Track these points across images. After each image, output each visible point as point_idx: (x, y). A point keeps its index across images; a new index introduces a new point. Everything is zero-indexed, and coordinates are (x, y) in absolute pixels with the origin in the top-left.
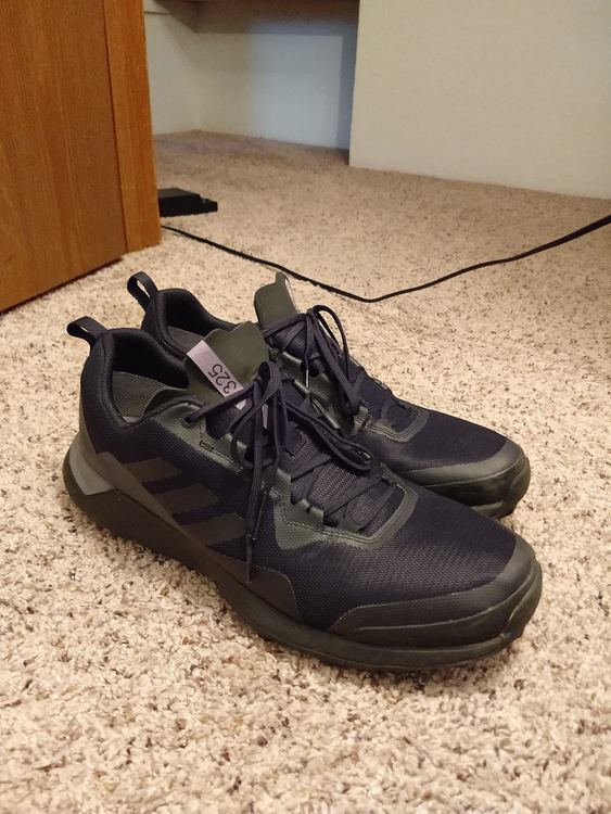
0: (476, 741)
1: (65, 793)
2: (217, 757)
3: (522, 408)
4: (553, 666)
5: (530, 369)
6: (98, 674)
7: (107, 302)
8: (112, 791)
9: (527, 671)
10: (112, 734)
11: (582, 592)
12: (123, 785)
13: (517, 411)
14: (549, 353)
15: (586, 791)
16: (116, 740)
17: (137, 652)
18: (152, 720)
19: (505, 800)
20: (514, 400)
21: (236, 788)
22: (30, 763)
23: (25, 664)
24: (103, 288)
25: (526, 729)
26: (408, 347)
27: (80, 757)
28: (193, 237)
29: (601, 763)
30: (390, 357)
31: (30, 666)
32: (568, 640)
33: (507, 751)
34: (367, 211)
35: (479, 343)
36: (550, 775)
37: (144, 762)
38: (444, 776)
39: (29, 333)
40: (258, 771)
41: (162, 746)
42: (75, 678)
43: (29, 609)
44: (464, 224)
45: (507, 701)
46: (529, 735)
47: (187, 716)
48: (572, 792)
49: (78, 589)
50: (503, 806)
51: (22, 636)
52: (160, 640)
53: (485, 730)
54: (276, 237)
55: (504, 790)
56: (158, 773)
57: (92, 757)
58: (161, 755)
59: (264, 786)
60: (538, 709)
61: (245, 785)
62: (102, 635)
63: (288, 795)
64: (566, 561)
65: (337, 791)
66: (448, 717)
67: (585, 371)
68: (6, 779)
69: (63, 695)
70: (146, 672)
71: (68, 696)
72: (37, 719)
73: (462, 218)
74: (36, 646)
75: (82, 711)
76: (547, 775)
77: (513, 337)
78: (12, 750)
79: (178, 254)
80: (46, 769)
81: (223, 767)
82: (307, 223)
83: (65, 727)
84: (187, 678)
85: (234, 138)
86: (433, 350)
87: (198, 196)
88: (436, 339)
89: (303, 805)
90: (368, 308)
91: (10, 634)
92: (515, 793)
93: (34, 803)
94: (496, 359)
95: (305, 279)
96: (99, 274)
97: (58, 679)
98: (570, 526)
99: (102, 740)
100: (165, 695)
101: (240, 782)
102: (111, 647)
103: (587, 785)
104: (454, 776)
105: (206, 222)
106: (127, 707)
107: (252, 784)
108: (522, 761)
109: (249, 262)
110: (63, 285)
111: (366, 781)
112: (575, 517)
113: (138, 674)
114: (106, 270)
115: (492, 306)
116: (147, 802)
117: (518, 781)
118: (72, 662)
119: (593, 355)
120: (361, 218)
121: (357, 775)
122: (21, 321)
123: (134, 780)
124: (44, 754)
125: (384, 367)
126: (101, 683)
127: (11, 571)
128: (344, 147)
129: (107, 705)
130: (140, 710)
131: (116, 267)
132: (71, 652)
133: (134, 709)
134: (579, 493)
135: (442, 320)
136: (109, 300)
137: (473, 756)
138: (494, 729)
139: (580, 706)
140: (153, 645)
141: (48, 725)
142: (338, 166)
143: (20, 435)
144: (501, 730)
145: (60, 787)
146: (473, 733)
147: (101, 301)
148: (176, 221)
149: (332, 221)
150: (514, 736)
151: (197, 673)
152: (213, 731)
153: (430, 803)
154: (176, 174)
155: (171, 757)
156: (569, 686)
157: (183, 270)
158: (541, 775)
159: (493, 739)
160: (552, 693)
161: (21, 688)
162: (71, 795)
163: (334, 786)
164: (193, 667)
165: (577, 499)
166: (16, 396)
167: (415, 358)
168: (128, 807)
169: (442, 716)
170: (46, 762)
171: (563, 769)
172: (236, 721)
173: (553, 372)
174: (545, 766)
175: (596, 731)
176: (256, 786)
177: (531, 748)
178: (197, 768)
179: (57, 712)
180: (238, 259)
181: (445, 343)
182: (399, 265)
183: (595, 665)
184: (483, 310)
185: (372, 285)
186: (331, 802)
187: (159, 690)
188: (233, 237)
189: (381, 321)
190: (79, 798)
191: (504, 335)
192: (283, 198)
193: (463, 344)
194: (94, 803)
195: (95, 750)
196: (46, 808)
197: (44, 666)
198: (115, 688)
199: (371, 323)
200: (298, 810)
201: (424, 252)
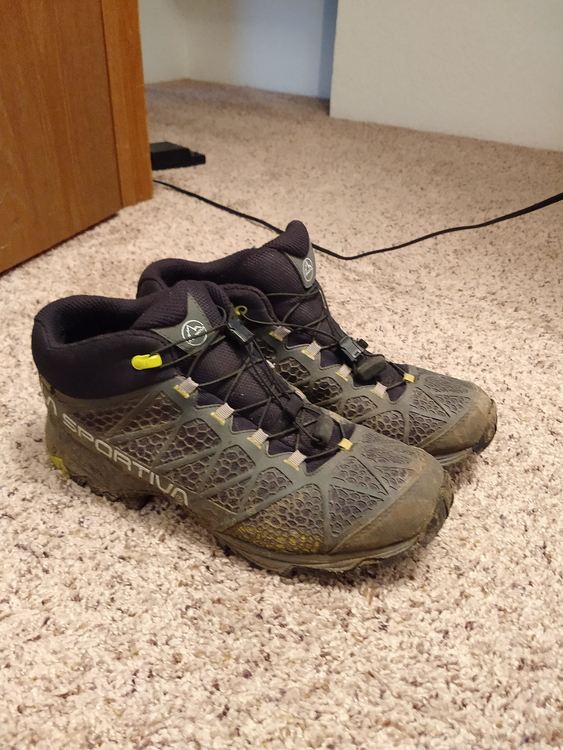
0: (430, 675)
1: (80, 717)
2: (209, 687)
3: (483, 366)
4: (500, 610)
5: (493, 327)
6: (106, 612)
7: (105, 259)
8: (120, 716)
9: (476, 613)
10: (119, 666)
11: (528, 543)
12: (129, 711)
13: (479, 369)
14: (510, 311)
15: (523, 720)
16: (122, 672)
17: (139, 593)
18: (152, 653)
19: (453, 728)
20: (476, 359)
21: (225, 714)
22: (50, 691)
23: (43, 603)
24: (100, 244)
25: (474, 665)
26: (381, 304)
27: (92, 685)
28: (183, 192)
29: (536, 696)
30: (365, 314)
31: (48, 605)
32: (514, 586)
33: (456, 684)
34: (347, 164)
35: (446, 301)
36: (493, 707)
37: (147, 691)
38: (402, 706)
39: (36, 289)
40: (243, 699)
41: (162, 677)
42: (87, 616)
43: (44, 553)
44: (437, 178)
45: (458, 641)
46: (476, 671)
47: (183, 651)
48: (510, 721)
49: (87, 535)
50: (451, 732)
51: (40, 578)
52: (159, 583)
53: (439, 666)
54: (260, 191)
55: (453, 719)
56: (158, 700)
57: (102, 686)
58: (162, 685)
59: (248, 712)
60: (485, 649)
61: (232, 712)
62: (108, 578)
63: (269, 720)
64: (516, 513)
65: (310, 718)
66: (406, 654)
67: (542, 330)
68: (31, 704)
69: (77, 630)
70: (147, 611)
71: (81, 632)
72: (55, 652)
73: (435, 171)
74: (51, 587)
75: (93, 645)
76: (489, 706)
77: (478, 295)
78: (35, 679)
79: (169, 210)
80: (64, 696)
81: (213, 697)
82: (290, 176)
83: (78, 660)
84: (182, 617)
85: (222, 87)
86: (403, 308)
87: (188, 150)
88: (407, 297)
89: (281, 730)
90: (345, 265)
91: (29, 576)
92: (462, 721)
93: (55, 724)
94: (462, 316)
96: (97, 229)
97: (72, 617)
98: (520, 480)
99: (110, 671)
100: (163, 632)
101: (228, 709)
102: (116, 588)
103: (524, 715)
104: (411, 705)
105: (195, 176)
106: (132, 643)
107: (239, 711)
108: (469, 694)
109: (235, 217)
110: (65, 241)
111: (335, 709)
112: (526, 471)
113: (140, 612)
114: (103, 225)
115: (460, 263)
116: (150, 725)
117: (465, 711)
118: (83, 601)
119: (550, 313)
120: (340, 171)
121: (327, 704)
122: (27, 277)
123: (139, 707)
124: (62, 683)
125: (359, 325)
126: (109, 620)
127: (27, 518)
128: (325, 96)
129: (114, 640)
130: (142, 645)
131: (113, 222)
132: (83, 593)
133: (137, 644)
134: (530, 449)
135: (413, 277)
136: (107, 256)
137: (427, 688)
138: (446, 665)
139: (523, 646)
140: (153, 587)
141: (64, 658)
142: (320, 115)
143: (31, 390)
144: (452, 666)
145: (76, 712)
146: (427, 668)
147: (99, 257)
148: (167, 174)
149: (313, 174)
150: (463, 671)
151: (191, 612)
152: (205, 664)
153: (390, 729)
154: (167, 125)
155: (168, 686)
156: (513, 627)
157: (174, 225)
158: (484, 706)
159: (445, 673)
160: (497, 633)
161: (40, 624)
162: (86, 719)
163: (308, 714)
164: (187, 607)
165: (528, 454)
167: (387, 316)
168: (134, 730)
169: (402, 653)
170: (64, 690)
171: (504, 701)
172: (224, 655)
173: (514, 331)
174: (489, 699)
175: (534, 668)
176: (242, 713)
177: (477, 682)
178: (192, 696)
179: (71, 646)
180: (225, 214)
181: (415, 301)
182: (375, 221)
183: (536, 609)
184: (451, 268)
185: (349, 240)
186: (305, 727)
187: (158, 628)
188: (220, 191)
189: (357, 278)
190: (93, 722)
191: (470, 293)
192: (267, 150)
193: (432, 302)
194: (105, 726)
195: (104, 680)
196: (65, 729)
197: (59, 605)
198: (120, 625)
199: (348, 280)
200: (277, 734)
201: (398, 207)
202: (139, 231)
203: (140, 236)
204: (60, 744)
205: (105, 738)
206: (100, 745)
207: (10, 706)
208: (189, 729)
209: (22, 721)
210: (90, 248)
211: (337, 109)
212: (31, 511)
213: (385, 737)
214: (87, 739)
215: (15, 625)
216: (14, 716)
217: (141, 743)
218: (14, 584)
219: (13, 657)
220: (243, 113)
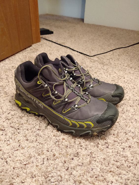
0: (121, 159)
1: (30, 170)
2: (63, 162)
3: (128, 83)
4: (137, 143)
5: (129, 73)
6: (35, 143)
7: (29, 56)
8: (40, 170)
9: (131, 144)
10: (39, 157)
12: (42, 168)
13: (127, 83)
14: (134, 69)
17: (43, 138)
18: (48, 154)
19: (128, 172)
20: (126, 81)
21: (68, 169)
22: (21, 163)
23: (18, 141)
24: (28, 53)
25: (132, 157)
26: (100, 68)
27: (32, 162)
28: (48, 40)
30: (97, 70)
33: (128, 161)
34: (89, 34)
35: (117, 67)
36: (138, 167)
37: (47, 163)
38: (114, 167)
39: (12, 64)
40: (72, 165)
41: (51, 160)
42: (30, 144)
43: (18, 129)
44: (112, 38)
45: (127, 151)
46: (132, 158)
47: (56, 153)
49: (29, 124)
50: (127, 174)
51: (17, 135)
52: (48, 136)
53: (123, 157)
54: (68, 40)
55: (127, 170)
56: (50, 166)
57: (35, 162)
58: (51, 162)
59: (74, 169)
60: (134, 152)
61: (70, 169)
62: (35, 135)
63: (79, 171)
65: (90, 170)
66: (114, 154)
68: (17, 167)
70: (46, 143)
71: (29, 148)
72: (22, 154)
73: (111, 36)
74: (20, 137)
75: (32, 152)
76: (137, 167)
78: (17, 160)
79: (45, 45)
80: (25, 165)
81: (65, 165)
82: (75, 37)
83: (28, 155)
84: (55, 144)
85: (56, 16)
86: (106, 69)
87: (49, 30)
88: (107, 66)
89: (83, 173)
90: (91, 58)
91: (14, 134)
92: (130, 171)
93: (23, 172)
94: (121, 71)
95: (75, 51)
96: (27, 49)
97: (26, 144)
99: (37, 158)
101: (68, 168)
102: (37, 137)
104: (116, 167)
105: (51, 36)
106: (42, 151)
107: (71, 168)
108: (131, 164)
109: (61, 46)
110: (19, 52)
111: (96, 168)
113: (44, 143)
114: (28, 48)
115: (120, 58)
116: (48, 172)
117: (130, 168)
118: (29, 140)
120: (88, 35)
121: (94, 166)
122: (10, 61)
123: (45, 167)
124: (24, 161)
125: (95, 73)
126: (36, 146)
127: (13, 120)
128: (82, 18)
129: (37, 150)
131: (31, 48)
132: (29, 138)
133: (44, 151)
135: (108, 61)
136: (30, 56)
137: (120, 163)
138: (124, 157)
140: (47, 137)
141: (25, 155)
142: (81, 23)
143: (12, 88)
144: (126, 157)
145: (29, 169)
146: (120, 157)
147: (28, 56)
148: (44, 36)
149: (80, 36)
150: (129, 158)
151: (57, 143)
152: (62, 156)
153: (111, 173)
154: (43, 24)
155: (53, 162)
157: (46, 48)
158: (135, 167)
159: (125, 159)
160: (137, 149)
161: (18, 146)
162: (31, 170)
163: (90, 169)
164: (56, 142)
166: (10, 79)
167: (102, 70)
168: (44, 173)
169: (113, 154)
170: (25, 163)
172: (66, 154)
173: (135, 74)
174: (136, 165)
177: (133, 161)
178: (59, 165)
179: (26, 152)
180: (59, 46)
181: (109, 67)
182: (97, 47)
184: (118, 59)
185: (91, 52)
186: (89, 172)
187: (49, 147)
188: (57, 40)
189: (94, 61)
190: (33, 171)
191: (123, 65)
192: (69, 31)
193: (114, 67)
194: (36, 172)
195: (35, 161)
196: (26, 173)
197: (22, 142)
198: (39, 146)
199: (91, 62)
200: (82, 174)
201: (103, 44)
202: (37, 50)
203: (38, 51)
204: (25, 177)
205: (36, 176)
206: (35, 177)
207: (11, 167)
208: (59, 173)
209: (15, 171)
210: (25, 54)
211: (86, 21)
212: (14, 118)
213: (110, 175)
214: (32, 176)
215: (11, 147)
216: (12, 170)
217: (46, 177)
218: (11, 136)
219: (11, 155)
220: (62, 22)
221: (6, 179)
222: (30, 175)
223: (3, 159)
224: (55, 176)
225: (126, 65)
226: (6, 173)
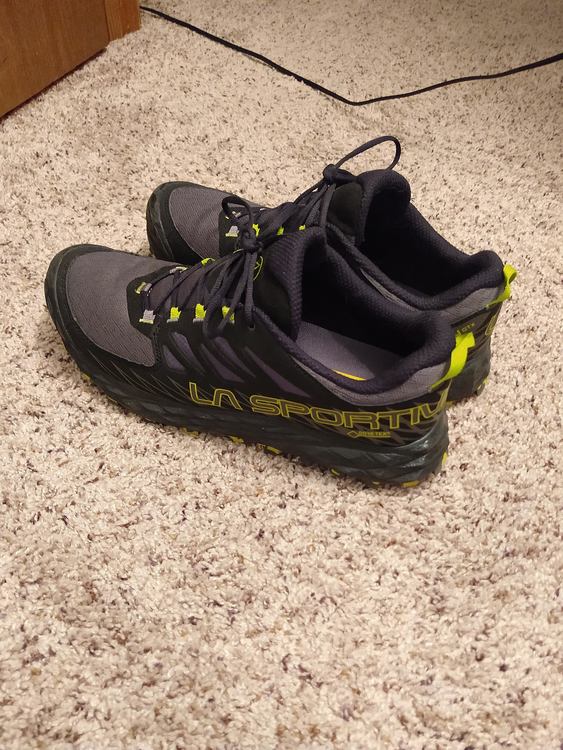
0: (430, 506)
1: (142, 541)
2: (247, 515)
3: (488, 227)
4: (490, 453)
5: (499, 185)
6: (153, 457)
8: (175, 539)
9: (470, 456)
10: (170, 500)
11: (518, 396)
12: (182, 535)
13: (484, 230)
14: (518, 166)
15: (505, 540)
16: (174, 505)
18: (197, 489)
20: (482, 219)
21: (260, 536)
22: (114, 522)
23: (96, 451)
24: (92, 86)
25: (466, 498)
27: (149, 517)
29: (517, 523)
31: (100, 453)
32: (504, 433)
33: (451, 513)
35: (456, 154)
36: (480, 529)
37: (195, 519)
38: (406, 529)
40: (275, 524)
41: (207, 508)
42: (137, 461)
43: (90, 408)
45: (454, 479)
47: (223, 486)
48: (494, 540)
50: (446, 549)
51: (89, 430)
53: (436, 499)
55: (447, 539)
56: (204, 526)
57: (157, 517)
58: (207, 514)
59: (281, 534)
60: (475, 484)
61: (266, 534)
63: (298, 540)
64: (509, 370)
65: (331, 537)
67: (547, 188)
68: (98, 533)
69: (130, 473)
71: (133, 474)
72: (112, 491)
74: (101, 438)
75: (146, 485)
76: (478, 529)
77: (487, 149)
78: (99, 513)
79: (159, 42)
80: (126, 526)
83: (134, 497)
88: (416, 149)
89: (308, 547)
90: (352, 110)
91: (79, 428)
92: (455, 541)
93: (121, 548)
94: (470, 172)
95: (289, 73)
96: (86, 68)
97: (124, 461)
98: (515, 340)
99: (163, 505)
100: (205, 472)
101: (263, 532)
103: (506, 535)
104: (413, 529)
106: (179, 481)
107: (273, 533)
108: (461, 520)
109: (231, 51)
111: (351, 531)
112: (521, 332)
113: (183, 456)
114: (92, 63)
115: (471, 111)
116: (201, 546)
117: (457, 533)
118: (132, 449)
119: (557, 169)
121: (345, 527)
122: (21, 126)
123: (189, 530)
124: (123, 516)
126: (157, 465)
129: (164, 480)
130: (188, 483)
131: (101, 59)
132: (130, 442)
134: (527, 311)
135: (422, 126)
136: (100, 100)
137: (425, 516)
138: (443, 498)
139: (508, 483)
141: (122, 495)
144: (448, 499)
145: (138, 538)
146: (427, 501)
147: (92, 102)
150: (457, 503)
152: (241, 497)
153: (396, 547)
155: (214, 515)
156: (501, 468)
157: (167, 62)
158: (473, 529)
159: (443, 504)
160: (487, 472)
161: (96, 469)
162: (147, 543)
163: (329, 534)
165: (525, 316)
168: (188, 550)
170: (125, 522)
171: (489, 524)
172: (258, 489)
173: (519, 189)
174: (477, 523)
175: (517, 500)
176: (276, 535)
177: (468, 510)
178: (233, 522)
179: (127, 485)
180: (220, 47)
181: (424, 154)
182: (382, 57)
183: (522, 453)
184: (461, 116)
186: (326, 544)
187: (199, 469)
189: (365, 126)
190: (153, 544)
191: (479, 145)
193: (441, 155)
194: (164, 548)
195: (159, 512)
196: (131, 551)
197: (110, 453)
198: (167, 467)
199: (355, 128)
200: (305, 550)
201: (406, 41)
202: (130, 69)
203: (132, 75)
204: (129, 563)
205: (164, 557)
206: (161, 562)
207: (81, 535)
208: (233, 547)
209: (93, 545)
210: (81, 91)
213: (392, 553)
214: (150, 559)
215: (74, 470)
216: (86, 542)
217: (195, 560)
218: (67, 436)
219: (76, 496)
221: (69, 571)
222: (144, 557)
223: (51, 511)
224: (222, 558)
225: (489, 146)
226: (67, 552)
